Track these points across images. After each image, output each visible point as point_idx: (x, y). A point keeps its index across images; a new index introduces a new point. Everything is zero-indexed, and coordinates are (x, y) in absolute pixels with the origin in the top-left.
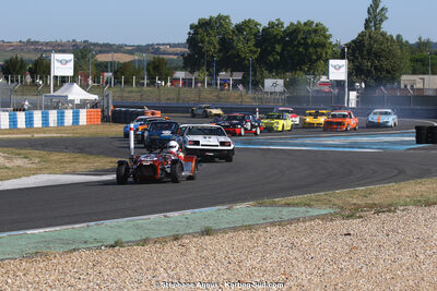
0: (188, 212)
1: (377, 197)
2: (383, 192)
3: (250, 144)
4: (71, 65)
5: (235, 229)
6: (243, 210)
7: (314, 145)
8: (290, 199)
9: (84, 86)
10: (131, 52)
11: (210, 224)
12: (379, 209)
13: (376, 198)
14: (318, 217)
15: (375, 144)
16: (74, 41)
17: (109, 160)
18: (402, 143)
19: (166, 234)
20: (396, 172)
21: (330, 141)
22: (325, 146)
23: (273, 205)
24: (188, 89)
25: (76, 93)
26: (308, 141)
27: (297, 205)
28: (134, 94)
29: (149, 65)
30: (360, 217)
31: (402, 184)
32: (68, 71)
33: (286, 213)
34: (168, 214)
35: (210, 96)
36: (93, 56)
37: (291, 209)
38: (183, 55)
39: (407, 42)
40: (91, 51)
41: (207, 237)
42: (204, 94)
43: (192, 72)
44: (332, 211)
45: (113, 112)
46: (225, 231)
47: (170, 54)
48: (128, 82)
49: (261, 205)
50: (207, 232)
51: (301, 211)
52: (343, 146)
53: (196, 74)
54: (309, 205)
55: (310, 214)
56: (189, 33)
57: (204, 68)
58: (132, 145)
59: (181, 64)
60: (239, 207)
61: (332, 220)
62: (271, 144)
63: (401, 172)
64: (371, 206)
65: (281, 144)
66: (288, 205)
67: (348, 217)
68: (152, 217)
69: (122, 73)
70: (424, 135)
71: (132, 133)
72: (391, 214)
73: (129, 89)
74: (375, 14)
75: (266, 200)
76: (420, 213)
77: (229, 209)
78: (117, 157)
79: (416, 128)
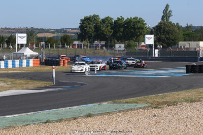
0: (80, 106)
1: (168, 98)
2: (171, 96)
3: (109, 74)
4: (26, 38)
5: (102, 114)
6: (106, 105)
8: (128, 100)
9: (32, 49)
10: (53, 33)
12: (169, 104)
13: (168, 99)
14: (141, 108)
15: (167, 73)
16: (27, 27)
17: (44, 82)
19: (70, 117)
20: (177, 87)
21: (146, 73)
22: (144, 75)
23: (119, 103)
24: (80, 49)
25: (28, 52)
26: (136, 73)
27: (131, 103)
28: (55, 52)
29: (61, 38)
30: (160, 108)
31: (180, 92)
32: (24, 41)
33: (126, 106)
34: (71, 107)
35: (90, 52)
36: (36, 35)
37: (130, 104)
38: (77, 34)
39: (181, 26)
40: (35, 32)
41: (89, 118)
42: (87, 51)
43: (82, 41)
44: (147, 105)
45: (46, 60)
46: (98, 115)
47: (71, 33)
48: (52, 47)
49: (114, 103)
50: (89, 116)
52: (152, 75)
53: (84, 42)
54: (137, 103)
55: (137, 107)
56: (80, 23)
57: (87, 39)
58: (54, 76)
59: (77, 38)
60: (104, 104)
61: (147, 109)
62: (119, 74)
63: (179, 87)
64: (165, 103)
65: (123, 74)
66: (127, 102)
67: (155, 108)
68: (64, 109)
69: (49, 42)
70: (190, 70)
71: (54, 70)
72: (175, 106)
73: (52, 49)
74: (166, 14)
75: (117, 100)
76: (188, 106)
77: (99, 105)
78: (47, 81)
79: (186, 66)
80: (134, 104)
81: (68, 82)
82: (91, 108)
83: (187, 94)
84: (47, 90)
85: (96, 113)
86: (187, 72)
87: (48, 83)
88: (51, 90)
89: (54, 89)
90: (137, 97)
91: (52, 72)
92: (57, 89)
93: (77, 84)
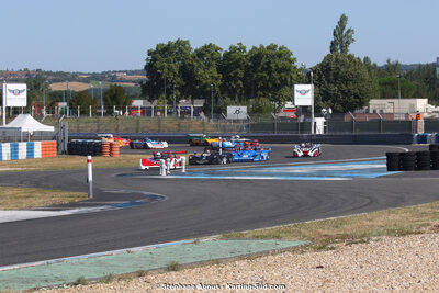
0: (152, 247)
1: (349, 227)
2: (356, 222)
3: (213, 174)
4: (24, 95)
5: (202, 264)
6: (209, 244)
7: (280, 175)
8: (258, 231)
9: (38, 117)
10: (86, 81)
11: (176, 259)
12: (350, 239)
13: (348, 229)
14: (288, 250)
15: (345, 172)
16: (27, 69)
17: (67, 194)
18: (372, 170)
19: (129, 270)
20: (368, 201)
21: (297, 170)
22: (292, 175)
23: (241, 237)
24: (147, 118)
25: (29, 124)
26: (274, 170)
27: (263, 237)
29: (106, 94)
30: (332, 249)
31: (374, 214)
32: (21, 102)
33: (255, 246)
34: (131, 249)
35: (171, 125)
36: (46, 86)
37: (264, 241)
38: (141, 83)
39: (375, 65)
40: (45, 79)
41: (173, 273)
42: (163, 123)
43: (151, 100)
44: (302, 243)
45: (69, 144)
46: (191, 266)
47: (127, 82)
48: (84, 113)
49: (228, 238)
50: (173, 267)
51: (270, 244)
52: (311, 175)
53: (155, 102)
54: (278, 237)
56: (147, 60)
57: (164, 96)
58: (90, 178)
59: (139, 92)
60: (207, 241)
61: (302, 252)
62: (236, 174)
63: (372, 202)
64: (343, 238)
65: (245, 174)
66: (257, 237)
67: (320, 249)
68: (114, 252)
69: (79, 103)
70: (396, 162)
71: (90, 164)
72: (364, 245)
73: (85, 119)
74: (341, 37)
75: (233, 233)
76: (394, 244)
77: (195, 242)
78: (74, 191)
79: (387, 154)
80: (273, 241)
81: (122, 191)
82: (175, 250)
83: (390, 218)
84: (76, 210)
85: (189, 261)
86: (389, 169)
87: (78, 196)
88: (83, 210)
89: (90, 209)
90: (279, 224)
91: (87, 171)
92: (98, 209)
93: (142, 196)
